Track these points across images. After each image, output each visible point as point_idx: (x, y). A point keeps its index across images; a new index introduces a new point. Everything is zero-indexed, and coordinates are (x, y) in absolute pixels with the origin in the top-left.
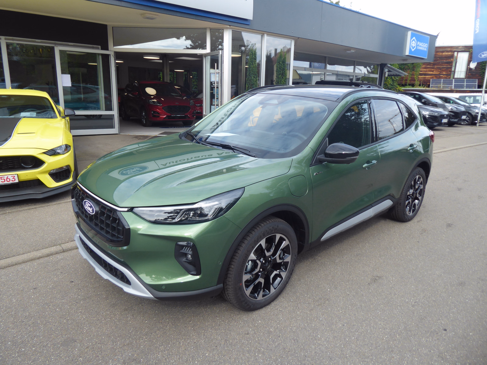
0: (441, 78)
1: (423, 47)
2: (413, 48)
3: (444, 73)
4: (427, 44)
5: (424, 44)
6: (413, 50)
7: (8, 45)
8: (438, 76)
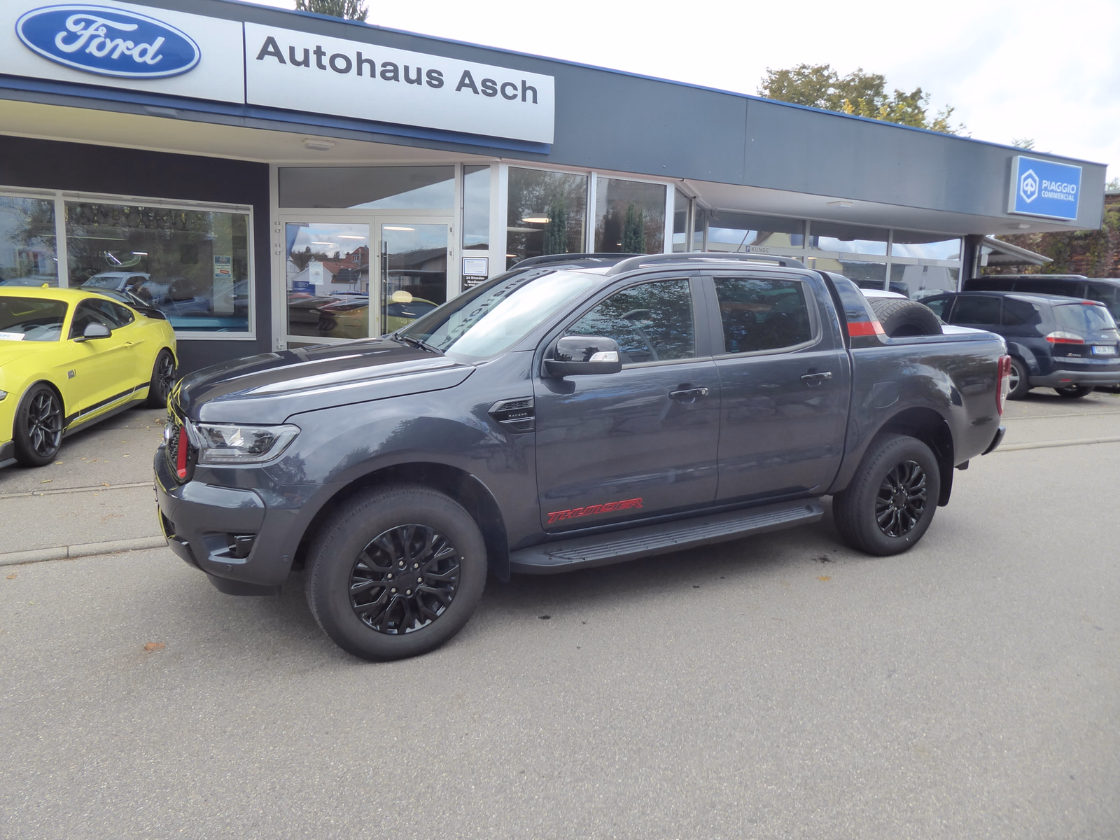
1: (1061, 192)
2: (1029, 197)
4: (1072, 185)
5: (1066, 184)
6: (1028, 201)
7: (70, 208)
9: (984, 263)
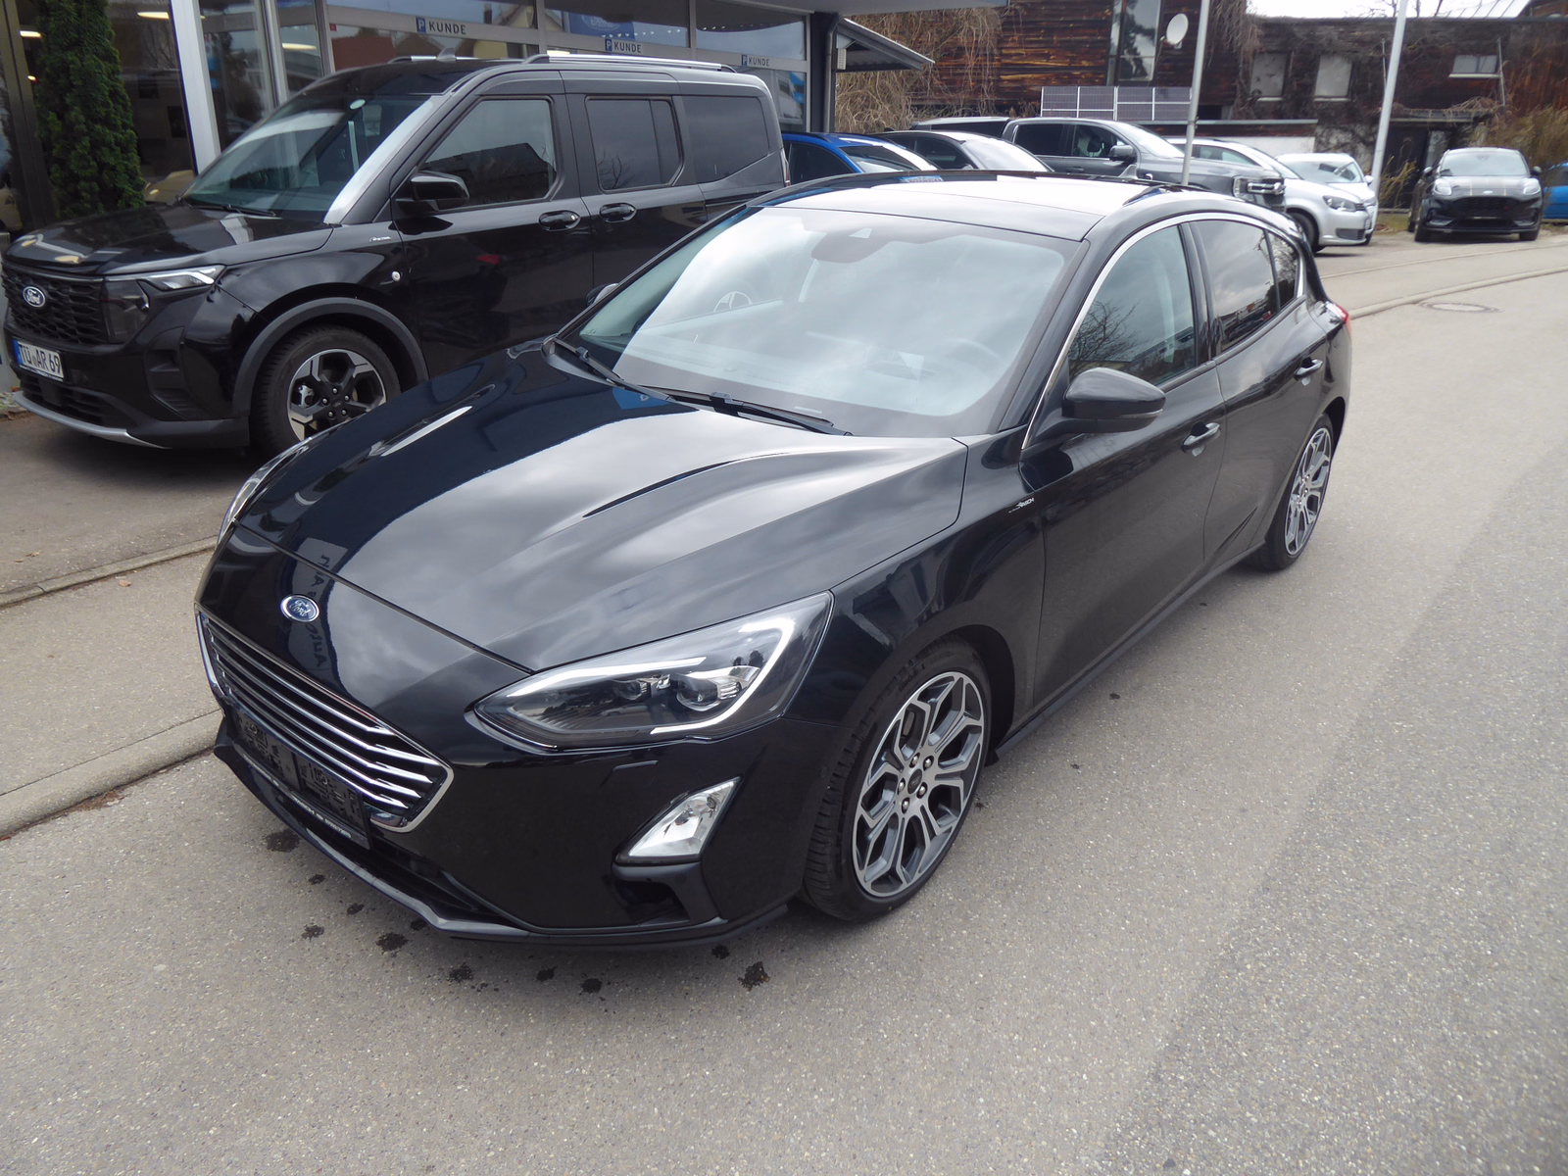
0: (1078, 83)
3: (1085, 63)
8: (1065, 74)
9: (842, 64)
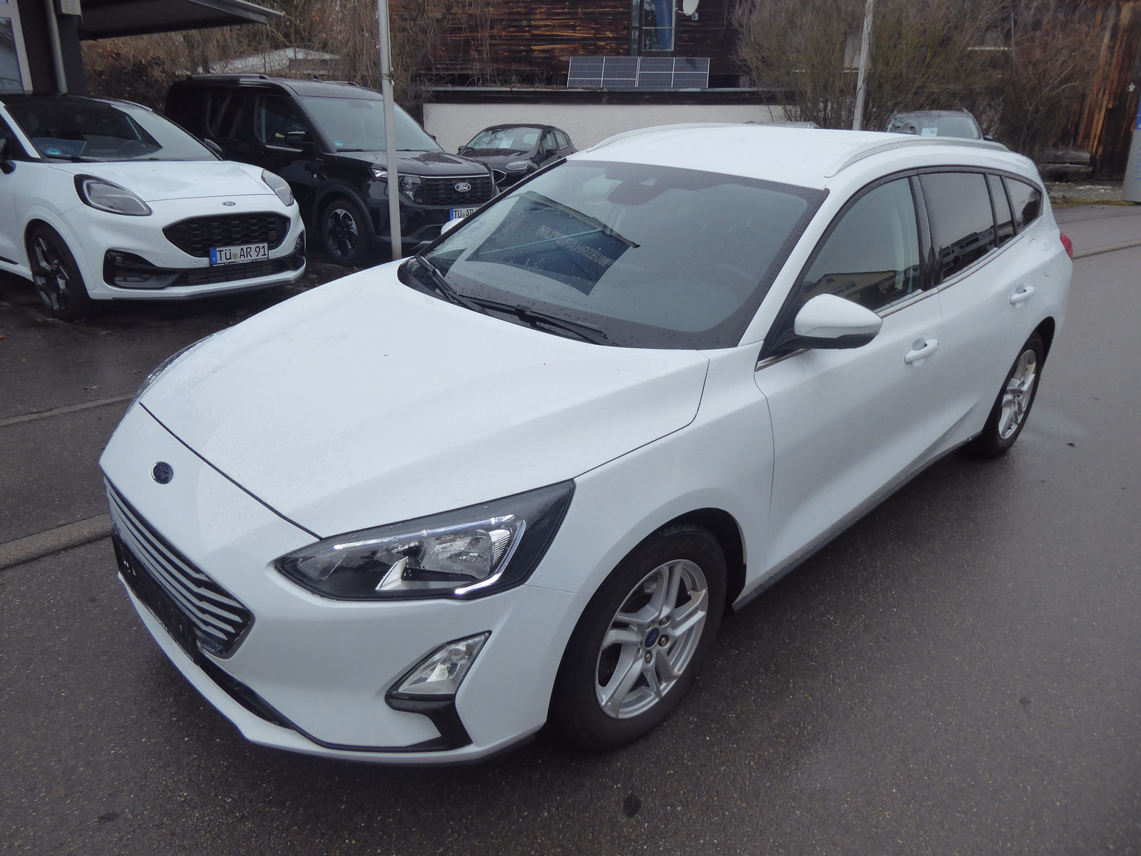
0: (602, 53)
3: (609, 34)
8: (591, 45)
